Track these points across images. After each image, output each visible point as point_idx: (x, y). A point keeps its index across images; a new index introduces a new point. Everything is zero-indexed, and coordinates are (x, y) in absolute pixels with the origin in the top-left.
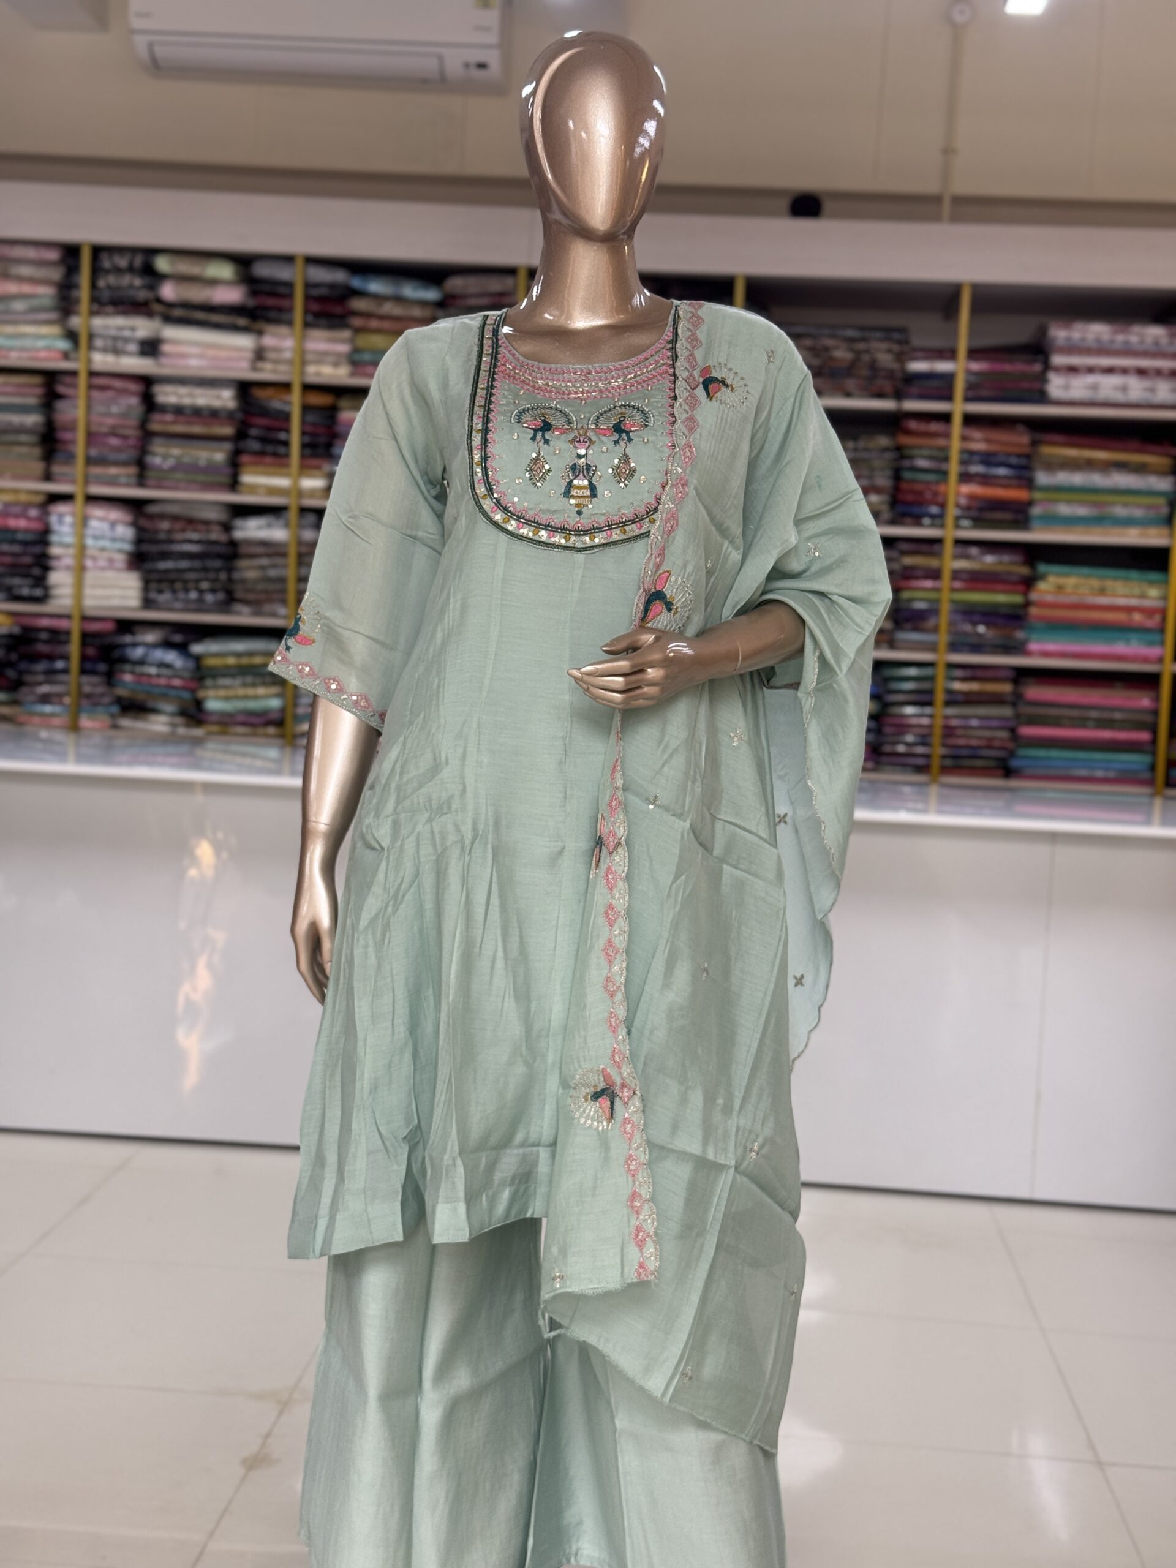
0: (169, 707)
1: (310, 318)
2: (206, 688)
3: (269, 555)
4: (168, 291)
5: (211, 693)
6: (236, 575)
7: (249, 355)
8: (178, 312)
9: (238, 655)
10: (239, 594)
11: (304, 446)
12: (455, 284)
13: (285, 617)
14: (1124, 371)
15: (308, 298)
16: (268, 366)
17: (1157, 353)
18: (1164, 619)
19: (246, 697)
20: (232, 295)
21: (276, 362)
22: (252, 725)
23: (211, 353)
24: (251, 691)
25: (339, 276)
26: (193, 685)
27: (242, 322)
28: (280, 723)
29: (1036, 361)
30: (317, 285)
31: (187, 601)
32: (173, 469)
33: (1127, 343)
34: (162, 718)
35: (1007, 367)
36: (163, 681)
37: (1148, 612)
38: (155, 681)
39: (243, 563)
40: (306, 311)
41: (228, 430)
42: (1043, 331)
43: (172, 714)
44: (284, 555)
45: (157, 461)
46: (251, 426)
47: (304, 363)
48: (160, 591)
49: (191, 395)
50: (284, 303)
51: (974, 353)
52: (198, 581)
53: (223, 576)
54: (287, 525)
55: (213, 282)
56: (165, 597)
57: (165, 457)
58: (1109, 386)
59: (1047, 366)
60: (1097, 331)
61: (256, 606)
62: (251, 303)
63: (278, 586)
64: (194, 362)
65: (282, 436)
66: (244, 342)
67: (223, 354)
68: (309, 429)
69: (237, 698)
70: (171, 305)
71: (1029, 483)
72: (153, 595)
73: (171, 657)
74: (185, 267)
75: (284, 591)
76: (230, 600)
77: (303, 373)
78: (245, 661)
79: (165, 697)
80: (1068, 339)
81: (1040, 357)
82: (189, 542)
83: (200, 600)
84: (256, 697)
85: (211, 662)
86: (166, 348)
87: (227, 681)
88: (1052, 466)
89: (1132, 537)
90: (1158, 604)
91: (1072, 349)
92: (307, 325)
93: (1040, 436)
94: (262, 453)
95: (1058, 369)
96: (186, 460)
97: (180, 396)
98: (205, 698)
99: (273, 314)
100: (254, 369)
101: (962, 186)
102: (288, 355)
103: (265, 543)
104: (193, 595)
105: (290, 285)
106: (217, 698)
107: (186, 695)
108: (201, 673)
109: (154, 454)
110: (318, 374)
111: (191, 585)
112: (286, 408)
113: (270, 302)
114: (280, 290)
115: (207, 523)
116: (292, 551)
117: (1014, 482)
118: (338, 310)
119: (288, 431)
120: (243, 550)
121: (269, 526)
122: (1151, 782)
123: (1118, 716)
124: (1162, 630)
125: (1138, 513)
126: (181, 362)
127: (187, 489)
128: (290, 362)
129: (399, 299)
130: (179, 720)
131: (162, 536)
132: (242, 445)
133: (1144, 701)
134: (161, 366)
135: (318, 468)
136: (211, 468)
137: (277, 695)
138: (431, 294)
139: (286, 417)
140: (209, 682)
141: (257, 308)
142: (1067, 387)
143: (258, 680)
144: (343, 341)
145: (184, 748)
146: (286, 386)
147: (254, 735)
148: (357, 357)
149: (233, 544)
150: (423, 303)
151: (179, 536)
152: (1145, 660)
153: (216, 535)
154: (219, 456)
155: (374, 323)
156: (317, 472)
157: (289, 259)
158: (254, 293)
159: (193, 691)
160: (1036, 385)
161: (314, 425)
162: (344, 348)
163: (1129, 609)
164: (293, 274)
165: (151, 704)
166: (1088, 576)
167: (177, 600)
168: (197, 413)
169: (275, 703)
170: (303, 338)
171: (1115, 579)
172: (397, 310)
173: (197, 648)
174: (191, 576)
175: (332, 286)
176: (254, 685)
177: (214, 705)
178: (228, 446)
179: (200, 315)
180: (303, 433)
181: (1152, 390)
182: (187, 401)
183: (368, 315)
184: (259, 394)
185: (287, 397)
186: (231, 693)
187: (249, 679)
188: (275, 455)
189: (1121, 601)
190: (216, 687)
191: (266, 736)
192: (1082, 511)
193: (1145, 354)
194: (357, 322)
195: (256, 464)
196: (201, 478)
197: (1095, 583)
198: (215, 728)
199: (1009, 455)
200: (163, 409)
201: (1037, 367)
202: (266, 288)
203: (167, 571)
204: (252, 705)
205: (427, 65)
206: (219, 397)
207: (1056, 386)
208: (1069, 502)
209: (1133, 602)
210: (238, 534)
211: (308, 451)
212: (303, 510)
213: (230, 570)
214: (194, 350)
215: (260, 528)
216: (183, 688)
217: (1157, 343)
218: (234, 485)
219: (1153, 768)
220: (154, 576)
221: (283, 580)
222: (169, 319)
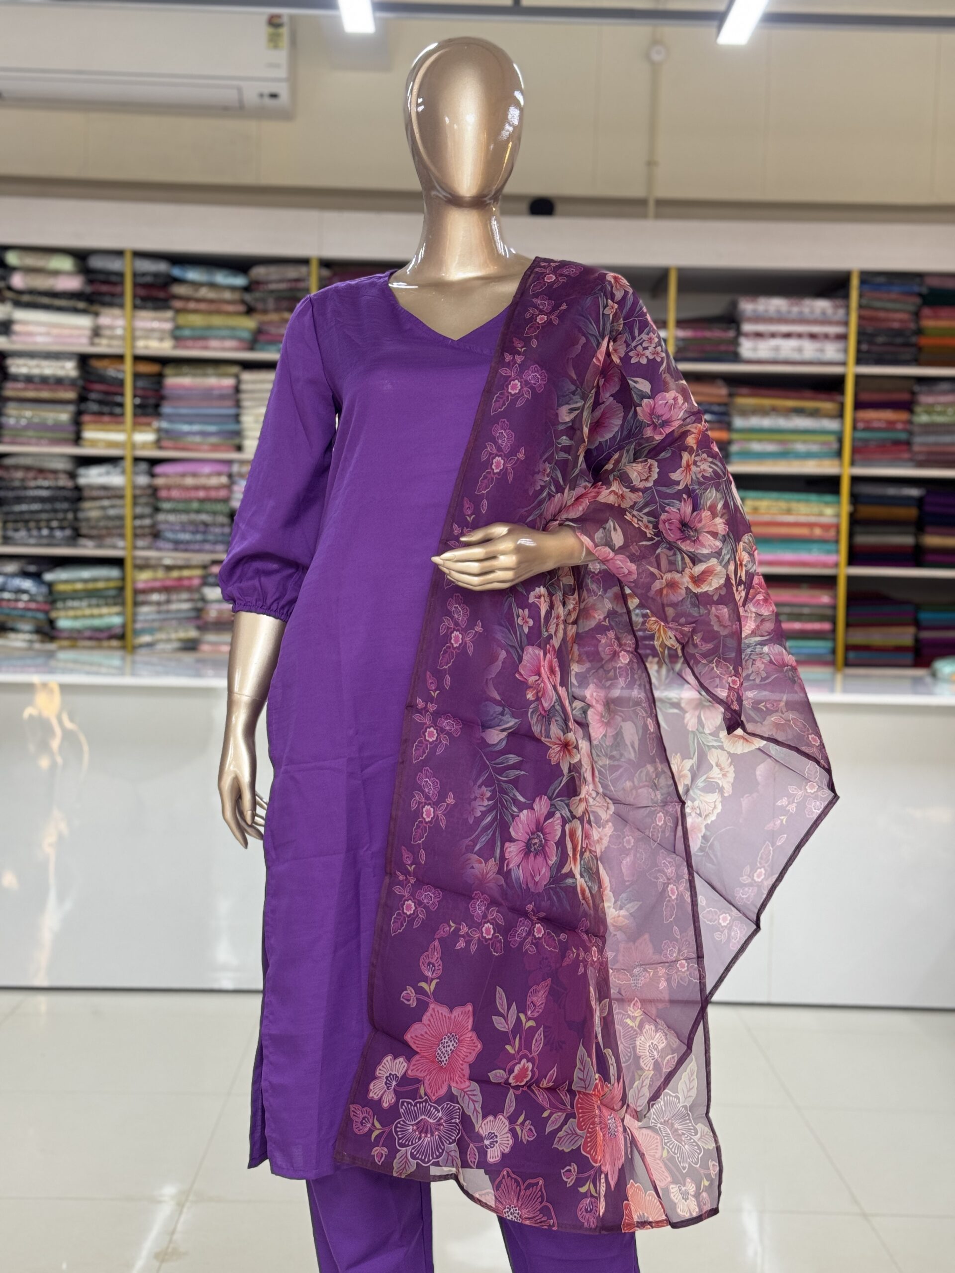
0: (27, 627)
1: (138, 302)
2: (57, 609)
3: (108, 498)
4: (18, 281)
5: (62, 613)
6: (81, 515)
7: (88, 333)
8: (26, 298)
9: (85, 581)
10: (84, 531)
11: (136, 407)
12: (259, 272)
13: (123, 548)
14: (800, 336)
15: (136, 285)
16: (104, 341)
17: (824, 321)
18: (838, 532)
19: (92, 616)
20: (73, 283)
21: (112, 338)
22: (98, 639)
23: (55, 331)
24: (96, 611)
25: (162, 267)
26: (47, 607)
27: (81, 305)
28: (122, 637)
29: (728, 329)
30: (144, 275)
31: (41, 537)
32: (27, 428)
33: (801, 313)
34: (21, 636)
35: (708, 334)
36: (21, 605)
37: (825, 527)
38: (12, 604)
39: (87, 505)
40: (135, 296)
41: (71, 395)
42: (734, 305)
43: (30, 632)
44: (122, 497)
45: (12, 421)
46: (91, 391)
47: (134, 339)
48: (16, 530)
49: (38, 366)
50: (117, 289)
51: (681, 323)
52: (49, 521)
53: (70, 516)
54: (123, 472)
55: (56, 273)
56: (22, 533)
57: (18, 418)
58: (787, 348)
59: (739, 333)
60: (777, 304)
61: (99, 539)
62: (89, 289)
63: (118, 523)
64: (40, 339)
65: (118, 399)
66: (84, 322)
67: (66, 332)
68: (139, 392)
69: (84, 617)
70: (20, 292)
71: (728, 426)
72: (10, 533)
73: (27, 584)
74: (31, 261)
75: (122, 527)
76: (77, 535)
77: (133, 347)
78: (90, 586)
79: (22, 617)
80: (755, 311)
81: (733, 325)
82: (41, 487)
83: (51, 536)
84: (101, 616)
85: (61, 587)
86: (17, 328)
87: (76, 603)
88: (745, 413)
89: (811, 468)
90: (833, 520)
91: (758, 319)
92: (135, 307)
93: (735, 390)
94: (101, 414)
95: (747, 335)
96: (36, 420)
97: (29, 367)
98: (57, 618)
99: (107, 299)
100: (92, 344)
101: (663, 191)
102: (119, 332)
103: (105, 488)
104: (45, 532)
105: (121, 275)
106: (67, 617)
107: (41, 616)
108: (53, 597)
109: (9, 416)
110: (146, 347)
111: (43, 524)
112: (120, 376)
113: (104, 288)
114: (114, 279)
115: (55, 472)
116: (129, 493)
117: (716, 425)
118: (161, 295)
119: (122, 394)
120: (86, 493)
121: (108, 473)
122: (832, 663)
123: (806, 611)
124: (837, 541)
125: (814, 448)
126: (29, 339)
127: (37, 445)
128: (122, 338)
129: (212, 285)
130: (35, 637)
131: (17, 484)
132: (83, 406)
133: (825, 598)
134: (13, 342)
135: (149, 424)
136: (57, 427)
137: (118, 614)
138: (239, 281)
139: (121, 383)
140: (60, 605)
141: (93, 293)
142: (755, 349)
143: (102, 601)
144: (166, 320)
145: (40, 661)
146: (120, 358)
147: (100, 647)
148: (178, 333)
149: (78, 489)
150: (233, 288)
151: (32, 484)
152: (825, 565)
153: (64, 481)
154: (64, 416)
155: (192, 305)
156: (148, 428)
157: (119, 253)
158: (90, 282)
159: (47, 612)
160: (731, 348)
161: (143, 389)
162: (168, 326)
163: (811, 525)
164: (125, 266)
165: (10, 624)
166: (777, 500)
167: (31, 536)
168: (44, 381)
169: (117, 620)
170: (133, 317)
171: (799, 501)
172: (211, 294)
173: (48, 577)
174: (44, 516)
175: (156, 275)
176: (98, 606)
177: (64, 623)
178: (71, 408)
179: (45, 300)
180: (135, 396)
181: (822, 351)
182: (36, 371)
183: (187, 299)
184: (96, 364)
185: (120, 367)
186: (79, 613)
187: (94, 601)
188: (111, 414)
189: (803, 519)
190: (66, 609)
191: (111, 648)
192: (770, 448)
193: (815, 322)
194: (178, 304)
195: (95, 422)
196: (49, 435)
197: (783, 505)
198: (65, 643)
199: (711, 404)
200: (15, 378)
201: (731, 334)
202: (102, 277)
203: (22, 513)
204: (97, 622)
205: (229, 96)
206: (63, 368)
207: (747, 348)
208: (760, 441)
209: (813, 519)
210: (82, 481)
211: (139, 411)
212: (137, 460)
213: (76, 511)
214: (42, 329)
215: (100, 475)
216: (38, 610)
217: (824, 313)
218: (77, 439)
219: (834, 651)
220: (11, 517)
221: (121, 518)
222: (18, 304)
